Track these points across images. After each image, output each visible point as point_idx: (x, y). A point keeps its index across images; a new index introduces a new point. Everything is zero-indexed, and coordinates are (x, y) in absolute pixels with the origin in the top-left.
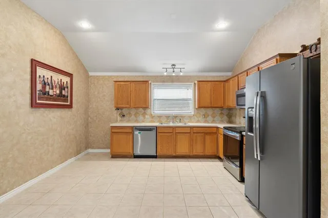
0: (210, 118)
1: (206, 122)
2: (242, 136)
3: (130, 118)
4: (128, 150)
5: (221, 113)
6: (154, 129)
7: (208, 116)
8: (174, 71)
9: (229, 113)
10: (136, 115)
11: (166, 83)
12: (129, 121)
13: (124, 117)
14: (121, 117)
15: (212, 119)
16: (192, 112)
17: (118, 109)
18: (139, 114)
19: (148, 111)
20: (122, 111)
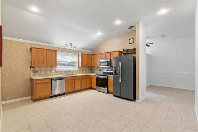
0: (84, 71)
2: (107, 77)
4: (48, 94)
5: (88, 69)
6: (64, 78)
8: (71, 47)
9: (91, 69)
10: (45, 71)
11: (64, 53)
12: (40, 75)
13: (37, 73)
14: (34, 73)
15: (85, 72)
16: (77, 69)
17: (33, 67)
18: (48, 70)
19: (54, 68)
20: (35, 69)
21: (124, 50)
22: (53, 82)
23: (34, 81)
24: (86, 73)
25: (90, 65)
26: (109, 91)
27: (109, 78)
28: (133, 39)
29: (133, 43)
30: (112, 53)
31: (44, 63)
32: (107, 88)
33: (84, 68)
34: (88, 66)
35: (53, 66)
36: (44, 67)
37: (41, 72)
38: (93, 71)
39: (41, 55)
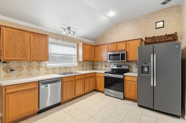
1: (83, 70)
3: (21, 73)
5: (90, 64)
6: (60, 80)
7: (84, 66)
8: (69, 33)
9: (93, 64)
10: (28, 68)
12: (20, 75)
13: (13, 73)
14: (7, 72)
15: (86, 68)
16: (76, 64)
17: (5, 62)
18: (33, 67)
19: (43, 64)
20: (8, 64)
21: (146, 38)
22: (42, 87)
23: (4, 89)
24: (86, 70)
25: (93, 59)
26: (127, 96)
27: (126, 78)
28: (163, 21)
29: (163, 27)
30: (130, 42)
31: (25, 55)
32: (123, 92)
33: (85, 63)
34: (90, 61)
35: (41, 61)
36: (27, 62)
37: (21, 71)
38: (96, 67)
39: (19, 41)
